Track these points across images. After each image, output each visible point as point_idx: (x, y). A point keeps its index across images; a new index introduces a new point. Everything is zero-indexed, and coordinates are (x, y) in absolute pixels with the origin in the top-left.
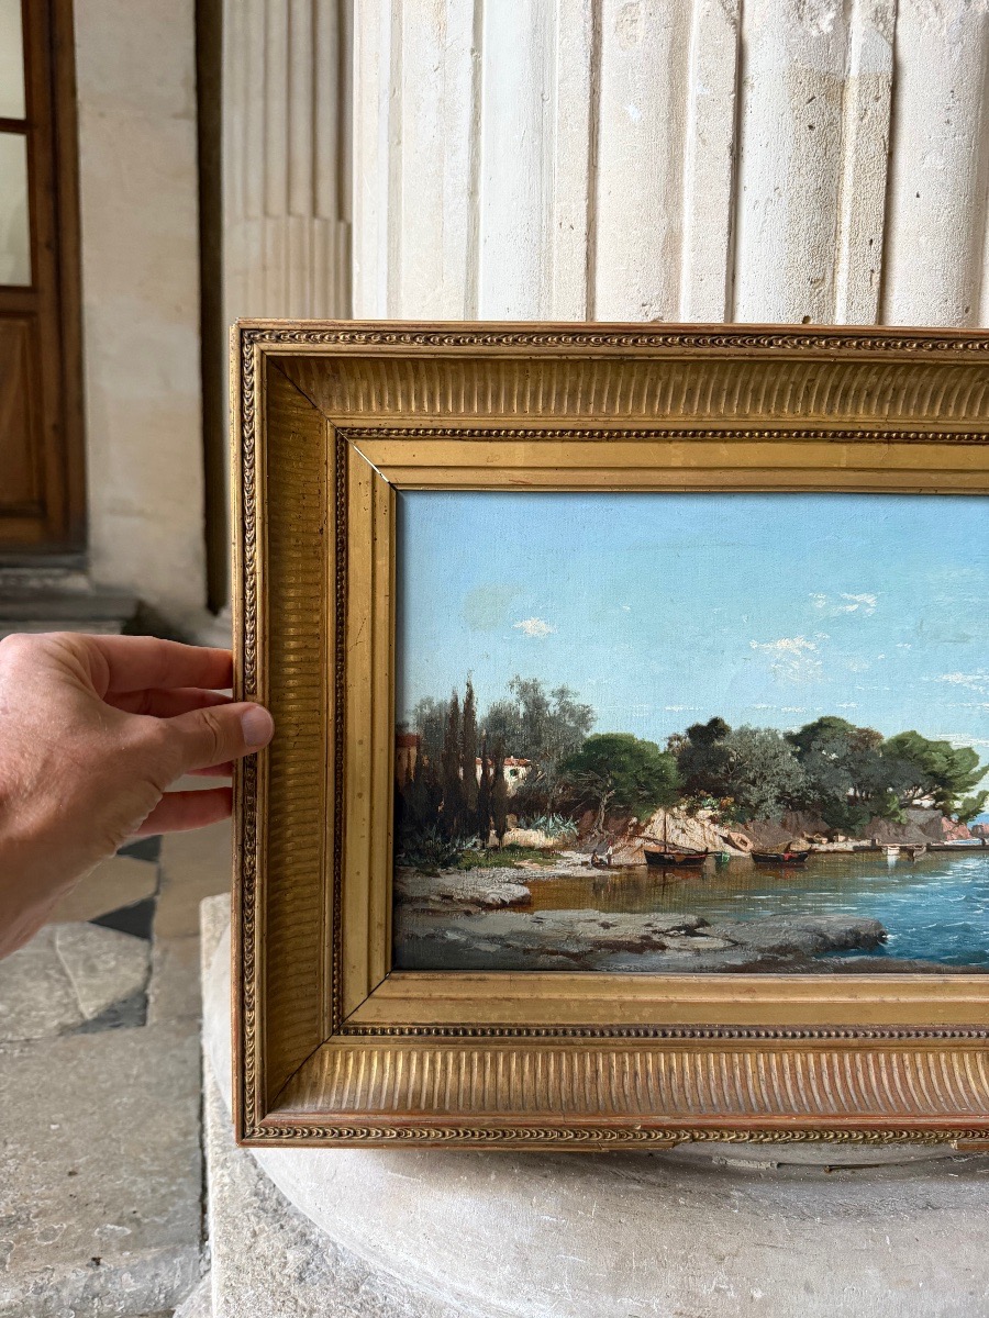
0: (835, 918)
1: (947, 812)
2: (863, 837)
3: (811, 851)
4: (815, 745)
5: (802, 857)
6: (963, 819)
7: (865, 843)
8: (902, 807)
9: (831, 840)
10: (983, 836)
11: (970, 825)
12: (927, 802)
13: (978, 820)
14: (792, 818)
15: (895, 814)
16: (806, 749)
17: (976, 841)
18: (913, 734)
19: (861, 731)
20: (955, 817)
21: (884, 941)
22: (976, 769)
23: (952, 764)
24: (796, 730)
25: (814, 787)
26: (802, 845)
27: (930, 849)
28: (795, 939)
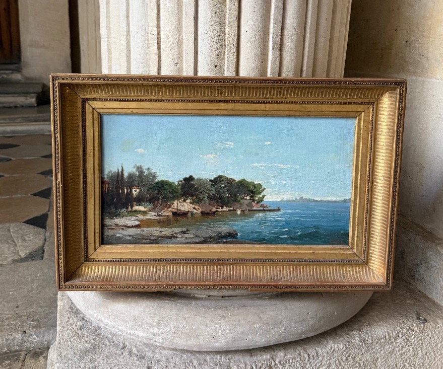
0: (224, 229)
1: (254, 201)
2: (231, 207)
3: (217, 211)
4: (218, 183)
5: (215, 212)
6: (258, 202)
7: (232, 209)
8: (241, 199)
9: (222, 208)
10: (264, 207)
11: (260, 204)
12: (248, 198)
13: (262, 203)
14: (211, 202)
15: (239, 201)
16: (215, 184)
17: (262, 209)
18: (244, 180)
19: (230, 179)
20: (256, 202)
21: (237, 235)
22: (262, 189)
23: (255, 188)
24: (212, 179)
25: (217, 194)
26: (214, 209)
27: (249, 211)
28: (213, 235)
